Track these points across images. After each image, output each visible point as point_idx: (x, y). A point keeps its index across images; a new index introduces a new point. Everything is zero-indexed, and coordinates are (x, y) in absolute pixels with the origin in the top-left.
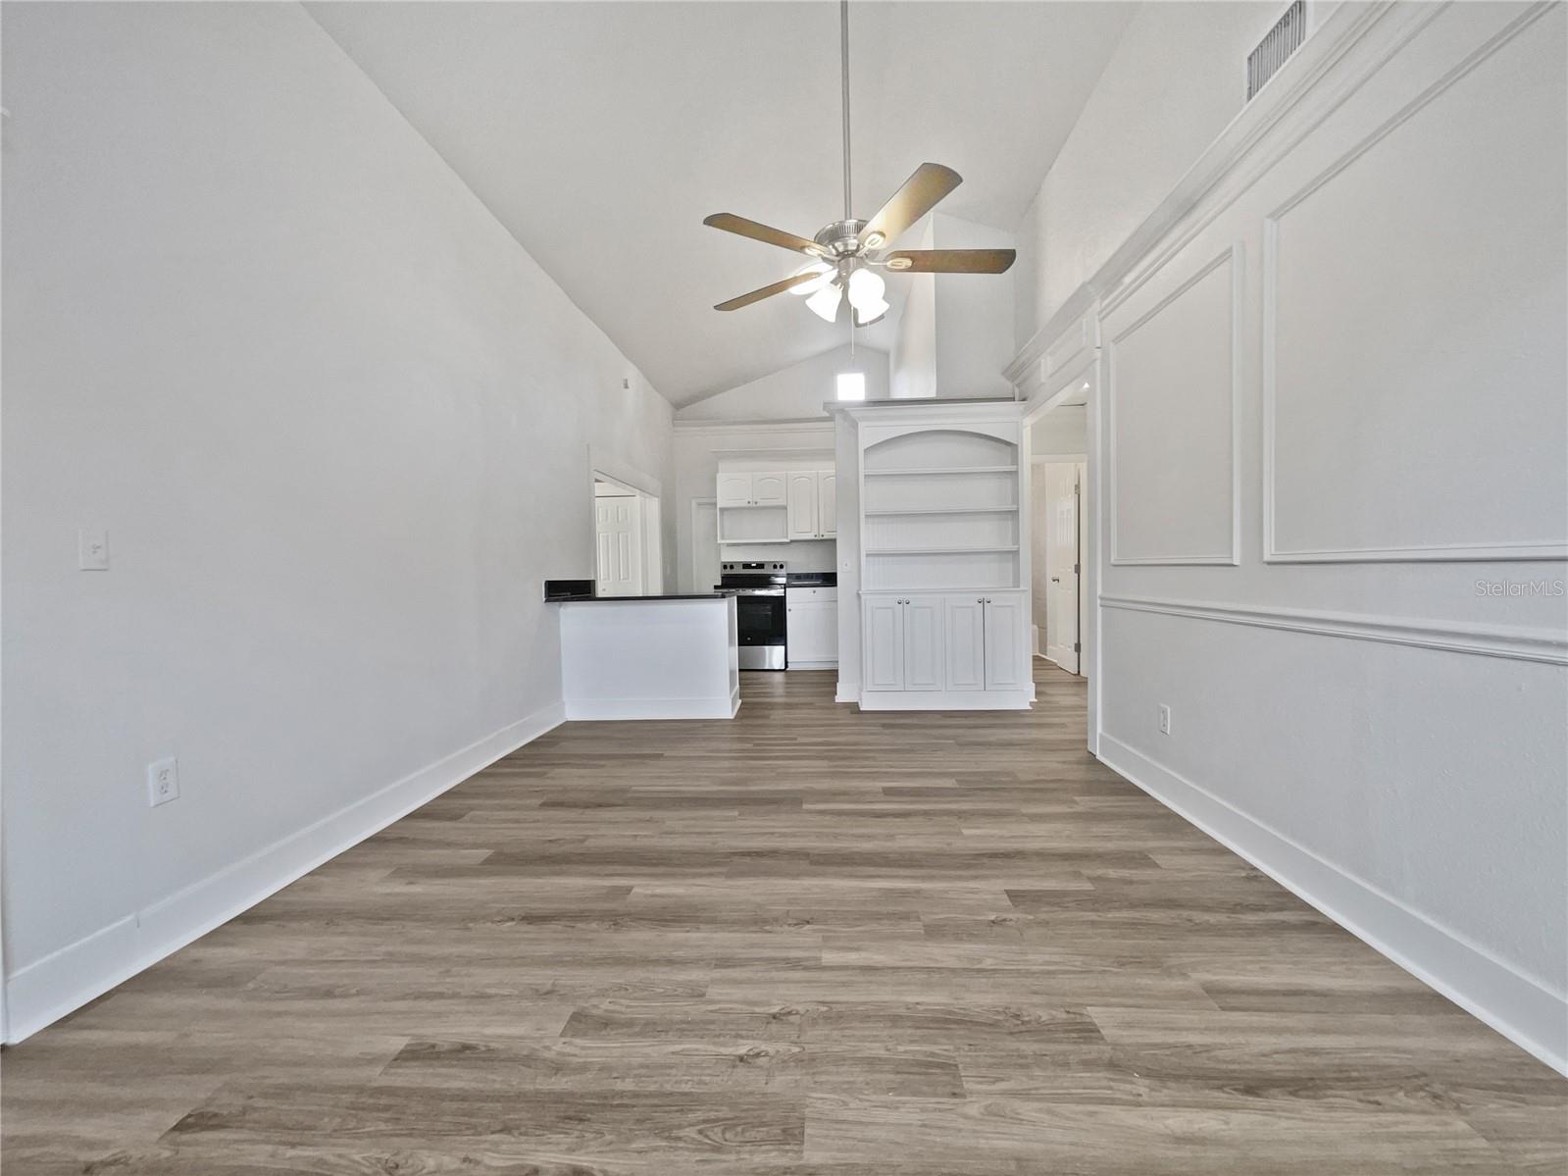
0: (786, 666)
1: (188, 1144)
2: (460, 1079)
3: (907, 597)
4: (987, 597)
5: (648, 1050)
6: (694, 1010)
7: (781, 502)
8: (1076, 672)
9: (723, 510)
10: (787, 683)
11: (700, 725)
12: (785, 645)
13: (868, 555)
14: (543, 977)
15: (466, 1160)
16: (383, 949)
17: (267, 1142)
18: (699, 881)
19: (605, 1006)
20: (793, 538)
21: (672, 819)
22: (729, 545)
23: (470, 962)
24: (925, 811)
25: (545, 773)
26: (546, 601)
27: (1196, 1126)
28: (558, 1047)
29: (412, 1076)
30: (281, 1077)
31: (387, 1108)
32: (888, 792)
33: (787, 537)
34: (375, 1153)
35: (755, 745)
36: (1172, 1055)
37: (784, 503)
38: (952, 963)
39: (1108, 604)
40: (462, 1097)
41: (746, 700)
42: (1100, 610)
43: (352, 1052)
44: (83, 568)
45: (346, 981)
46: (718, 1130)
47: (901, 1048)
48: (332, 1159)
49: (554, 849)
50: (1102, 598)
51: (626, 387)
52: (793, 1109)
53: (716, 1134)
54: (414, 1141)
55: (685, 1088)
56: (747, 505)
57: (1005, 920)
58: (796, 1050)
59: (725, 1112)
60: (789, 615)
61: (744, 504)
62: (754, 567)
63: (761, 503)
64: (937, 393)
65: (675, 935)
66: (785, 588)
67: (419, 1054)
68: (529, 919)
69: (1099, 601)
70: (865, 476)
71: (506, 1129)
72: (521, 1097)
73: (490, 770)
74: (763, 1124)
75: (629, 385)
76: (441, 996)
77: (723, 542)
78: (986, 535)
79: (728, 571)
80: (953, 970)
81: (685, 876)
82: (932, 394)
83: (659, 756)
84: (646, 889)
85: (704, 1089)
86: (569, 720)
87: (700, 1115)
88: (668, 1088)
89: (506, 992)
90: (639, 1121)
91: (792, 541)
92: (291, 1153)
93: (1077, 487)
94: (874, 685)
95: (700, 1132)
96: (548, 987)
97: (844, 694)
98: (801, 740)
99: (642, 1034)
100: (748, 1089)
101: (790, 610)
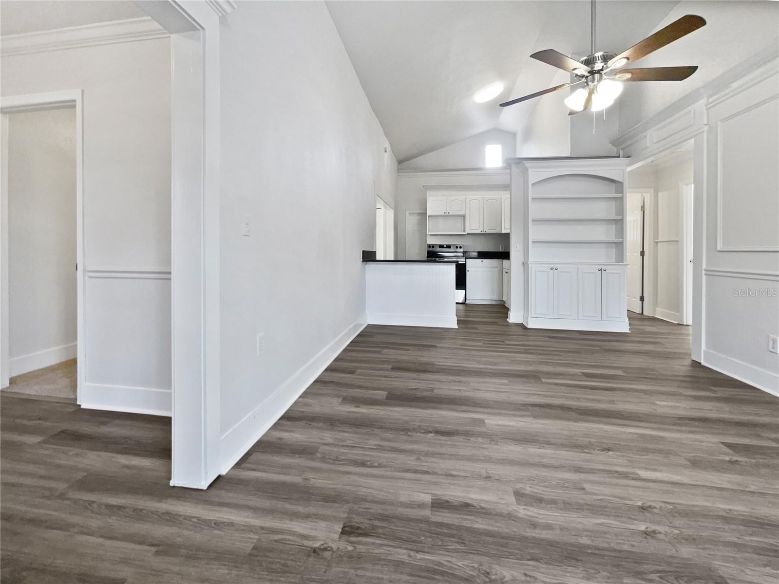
0: (465, 301)
3: (555, 266)
4: (603, 267)
7: (462, 213)
8: (641, 313)
9: (430, 216)
10: (466, 310)
11: (443, 330)
12: (465, 290)
13: (533, 242)
20: (469, 232)
22: (431, 235)
26: (363, 261)
32: (586, 375)
33: (464, 231)
35: (484, 343)
37: (464, 213)
39: (710, 273)
42: (704, 277)
44: (244, 234)
50: (706, 270)
51: (386, 151)
56: (444, 214)
60: (467, 273)
61: (442, 213)
62: (445, 247)
63: (451, 213)
64: (571, 154)
66: (466, 259)
69: (704, 272)
70: (532, 198)
75: (387, 151)
77: (430, 233)
78: (600, 233)
79: (431, 249)
82: (567, 154)
83: (435, 347)
91: (468, 234)
93: (643, 208)
94: (536, 314)
97: (514, 317)
101: (468, 271)
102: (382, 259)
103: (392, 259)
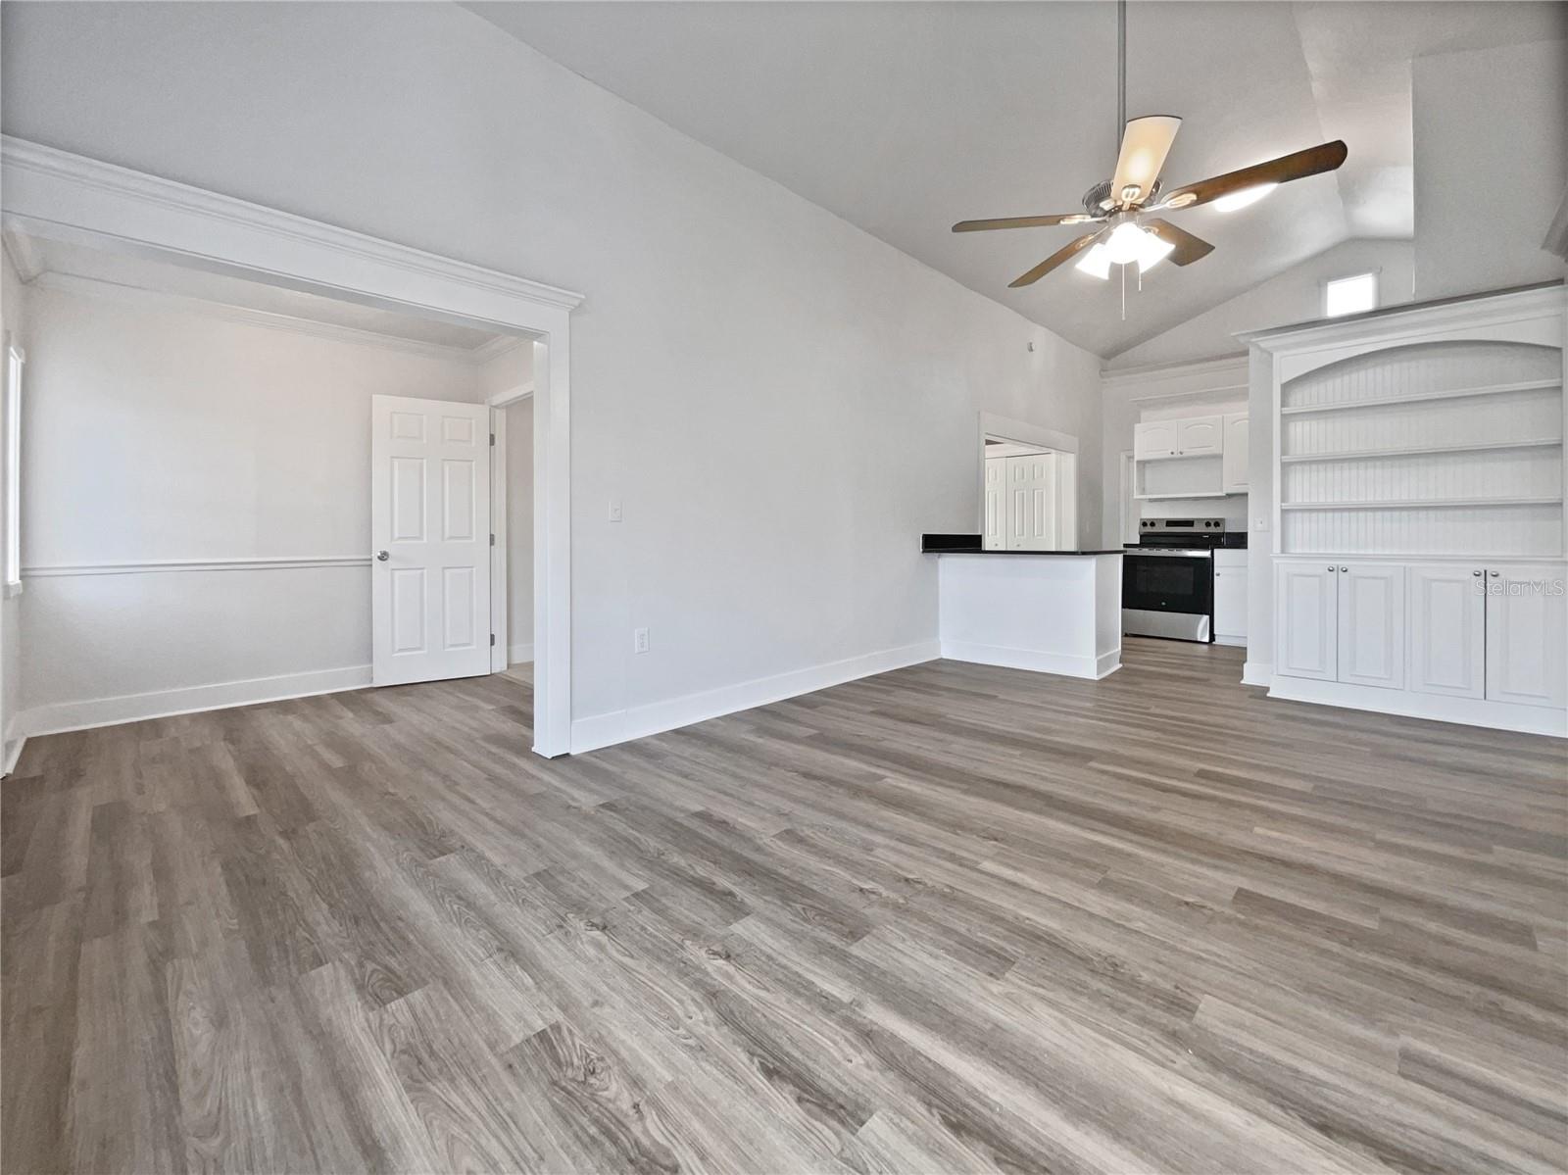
0: (1212, 639)
1: (601, 813)
2: (712, 834)
3: (1343, 564)
4: (1491, 568)
5: (811, 862)
6: (857, 854)
7: (1215, 450)
9: (1143, 464)
12: (1211, 614)
14: (786, 806)
15: (690, 865)
16: (724, 765)
17: (626, 824)
18: (939, 789)
19: (808, 832)
20: (1230, 491)
21: (960, 744)
22: (1150, 501)
23: (757, 785)
24: (1230, 800)
25: (893, 691)
26: (923, 552)
27: (1206, 1107)
28: (767, 840)
29: (695, 825)
30: (645, 801)
31: (674, 831)
32: (1202, 775)
33: (1222, 491)
34: (659, 846)
36: (1261, 1064)
37: (1219, 451)
38: (1097, 910)
40: (707, 841)
41: (1127, 665)
43: (677, 803)
45: (697, 773)
46: (813, 913)
47: (980, 934)
48: (643, 840)
49: (858, 741)
51: (1031, 350)
52: (868, 927)
53: (811, 914)
54: (675, 848)
55: (815, 887)
56: (1171, 456)
57: (1203, 907)
58: (901, 901)
59: (826, 908)
60: (1216, 580)
61: (1168, 455)
62: (1180, 526)
63: (1187, 453)
65: (888, 813)
66: (1212, 549)
67: (705, 817)
68: (807, 775)
70: (1282, 416)
71: (715, 863)
72: (732, 852)
73: (858, 683)
74: (842, 923)
75: (1035, 347)
76: (731, 795)
77: (1141, 496)
79: (1149, 529)
80: (1091, 915)
81: (931, 782)
84: (896, 781)
85: (824, 892)
86: (944, 657)
87: (809, 902)
88: (806, 883)
89: (762, 805)
90: (777, 889)
91: (1229, 496)
92: (631, 831)
94: (1288, 668)
95: (804, 909)
96: (786, 812)
97: (1251, 675)
98: (1153, 710)
99: (816, 854)
100: (850, 905)
101: (1218, 575)
102: (1054, 550)
103: (1073, 549)
